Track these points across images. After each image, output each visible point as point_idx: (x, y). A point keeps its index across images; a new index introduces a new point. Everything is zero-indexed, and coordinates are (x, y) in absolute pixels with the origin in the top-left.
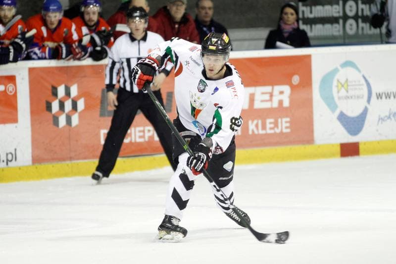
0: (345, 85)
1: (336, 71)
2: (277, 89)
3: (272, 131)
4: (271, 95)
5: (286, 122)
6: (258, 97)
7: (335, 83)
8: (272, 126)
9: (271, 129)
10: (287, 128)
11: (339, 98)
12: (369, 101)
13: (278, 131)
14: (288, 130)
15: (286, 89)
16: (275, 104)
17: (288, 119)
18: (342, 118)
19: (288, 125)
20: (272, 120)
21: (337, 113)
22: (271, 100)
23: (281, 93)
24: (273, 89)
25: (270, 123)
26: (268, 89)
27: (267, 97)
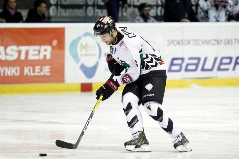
0: (85, 47)
1: (80, 38)
2: (43, 48)
3: (39, 74)
4: (39, 52)
5: (48, 69)
6: (31, 53)
7: (79, 46)
8: (39, 70)
9: (38, 72)
10: (48, 72)
11: (82, 55)
12: (100, 57)
13: (42, 74)
14: (49, 74)
15: (49, 48)
16: (41, 57)
17: (49, 67)
18: (83, 67)
19: (49, 70)
20: (39, 67)
21: (80, 64)
22: (39, 54)
23: (46, 50)
24: (40, 48)
25: (38, 69)
26: (37, 47)
27: (36, 53)
